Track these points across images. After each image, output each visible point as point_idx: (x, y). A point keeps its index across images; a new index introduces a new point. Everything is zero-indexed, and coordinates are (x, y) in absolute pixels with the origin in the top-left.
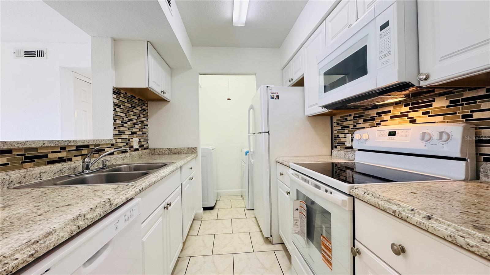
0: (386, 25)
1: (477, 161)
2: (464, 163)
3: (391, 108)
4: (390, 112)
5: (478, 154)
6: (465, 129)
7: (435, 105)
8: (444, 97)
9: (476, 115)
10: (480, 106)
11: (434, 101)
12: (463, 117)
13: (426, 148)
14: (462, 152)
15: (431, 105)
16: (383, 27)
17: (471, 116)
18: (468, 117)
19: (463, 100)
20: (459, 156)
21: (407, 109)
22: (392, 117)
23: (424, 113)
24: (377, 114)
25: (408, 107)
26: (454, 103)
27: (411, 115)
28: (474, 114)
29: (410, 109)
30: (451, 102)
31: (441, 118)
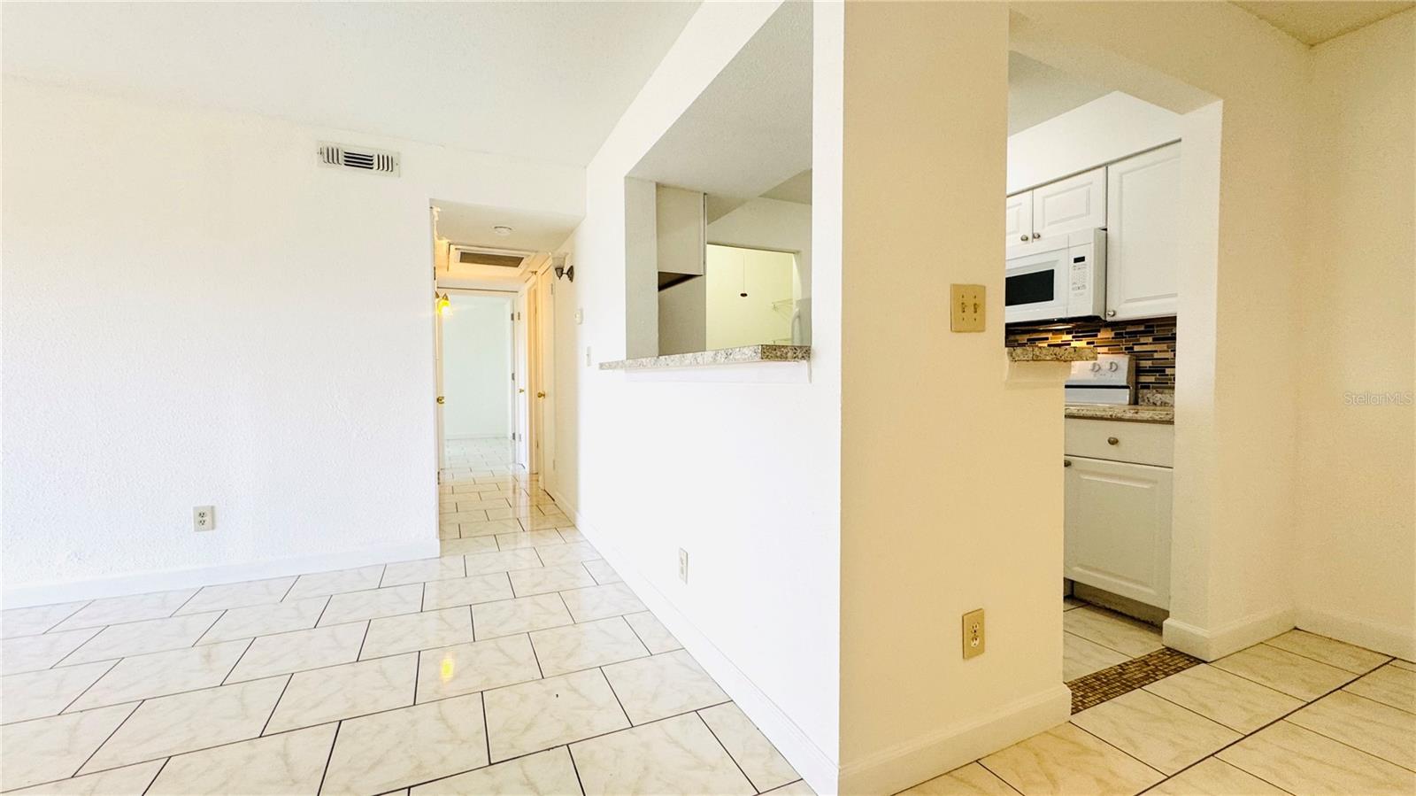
0: (1082, 259)
1: (1136, 389)
2: (1128, 390)
3: (1050, 335)
4: (1047, 339)
5: (1137, 383)
6: (1130, 360)
7: (1100, 336)
8: (1109, 329)
9: (1137, 348)
10: (1138, 340)
11: (1099, 331)
12: (1126, 349)
13: (1095, 379)
14: (1128, 383)
15: (1096, 336)
16: (1077, 260)
17: (1132, 348)
18: (1130, 350)
19: (1127, 333)
20: (1125, 384)
21: (1069, 337)
22: (1049, 345)
23: (1088, 343)
24: (1028, 340)
25: (1071, 336)
26: (1118, 336)
27: (1074, 344)
28: (1135, 347)
29: (1073, 337)
30: (1116, 334)
31: (1106, 349)
